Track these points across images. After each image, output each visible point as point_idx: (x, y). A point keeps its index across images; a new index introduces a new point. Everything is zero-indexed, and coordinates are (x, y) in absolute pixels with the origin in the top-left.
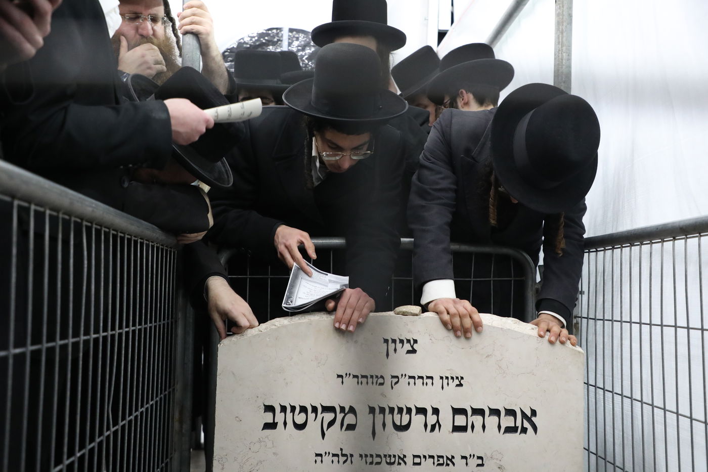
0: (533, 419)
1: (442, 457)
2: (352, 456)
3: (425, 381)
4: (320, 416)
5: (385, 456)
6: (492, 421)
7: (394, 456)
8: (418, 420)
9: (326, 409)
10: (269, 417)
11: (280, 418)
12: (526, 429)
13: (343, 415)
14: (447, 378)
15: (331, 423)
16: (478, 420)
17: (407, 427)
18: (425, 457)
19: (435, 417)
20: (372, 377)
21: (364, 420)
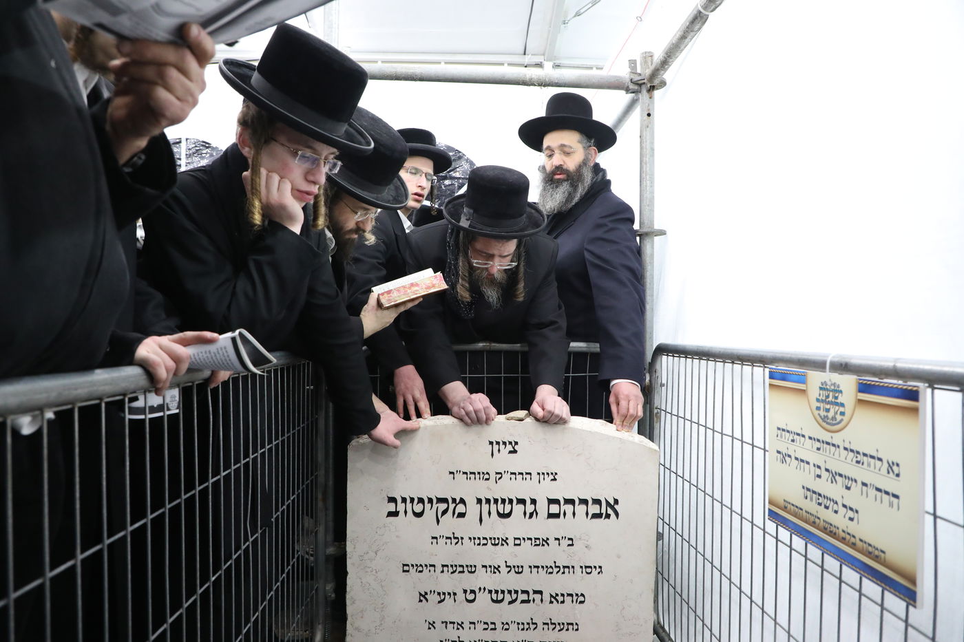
0: (616, 506)
1: (539, 539)
2: (462, 538)
3: (525, 476)
4: (435, 506)
5: (491, 538)
6: (581, 509)
7: (498, 539)
8: (518, 509)
9: (440, 500)
10: (392, 507)
11: (401, 507)
12: (610, 515)
13: (454, 505)
14: (543, 474)
15: (445, 512)
16: (569, 508)
17: (509, 515)
18: (524, 539)
19: (533, 506)
20: (479, 473)
21: (473, 509)
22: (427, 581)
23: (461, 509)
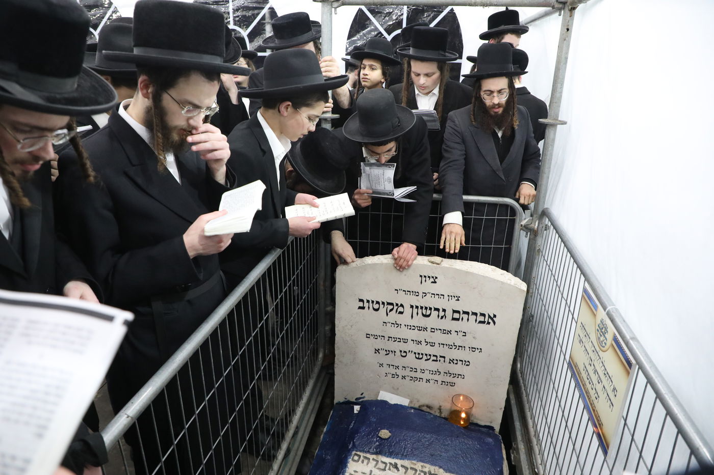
0: (494, 319)
1: (446, 330)
2: (401, 325)
3: (440, 296)
4: (386, 306)
5: (417, 327)
6: (472, 318)
7: (422, 327)
8: (434, 313)
9: (389, 304)
10: (361, 304)
11: (366, 305)
12: (490, 323)
13: (397, 307)
14: (451, 296)
15: (391, 310)
16: (465, 316)
17: (429, 316)
18: (437, 329)
19: (444, 313)
20: (413, 292)
21: (408, 311)
22: (379, 344)
23: (401, 309)
